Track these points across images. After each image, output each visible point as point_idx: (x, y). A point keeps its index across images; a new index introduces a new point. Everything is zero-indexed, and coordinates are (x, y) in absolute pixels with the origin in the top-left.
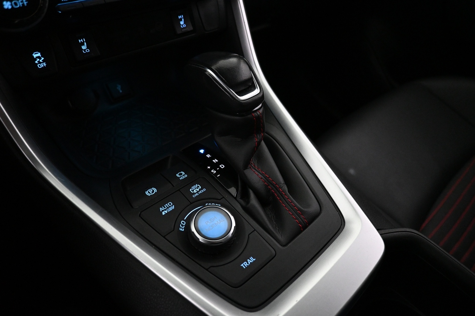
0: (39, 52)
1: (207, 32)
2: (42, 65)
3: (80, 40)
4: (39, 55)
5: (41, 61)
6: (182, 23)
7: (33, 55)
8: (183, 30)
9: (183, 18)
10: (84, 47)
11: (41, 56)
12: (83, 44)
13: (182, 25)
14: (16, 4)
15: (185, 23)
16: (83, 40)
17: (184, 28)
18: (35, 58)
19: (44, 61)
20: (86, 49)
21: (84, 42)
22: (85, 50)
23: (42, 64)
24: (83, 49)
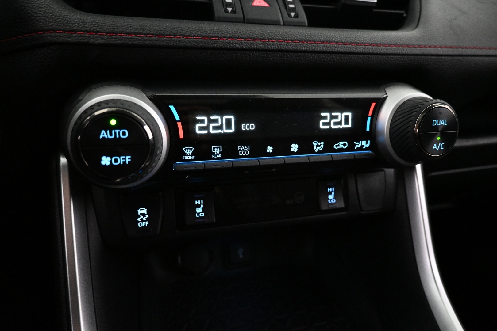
0: (146, 209)
1: (363, 212)
2: (143, 224)
3: (198, 201)
4: (145, 211)
5: (144, 219)
6: (331, 197)
7: (138, 211)
8: (330, 206)
9: (335, 191)
10: (199, 210)
11: (146, 213)
12: (199, 206)
13: (331, 200)
14: (116, 161)
15: (334, 198)
16: (201, 202)
17: (332, 204)
18: (139, 214)
19: (147, 219)
20: (201, 212)
21: (201, 204)
22: (199, 213)
23: (144, 222)
24: (197, 212)
